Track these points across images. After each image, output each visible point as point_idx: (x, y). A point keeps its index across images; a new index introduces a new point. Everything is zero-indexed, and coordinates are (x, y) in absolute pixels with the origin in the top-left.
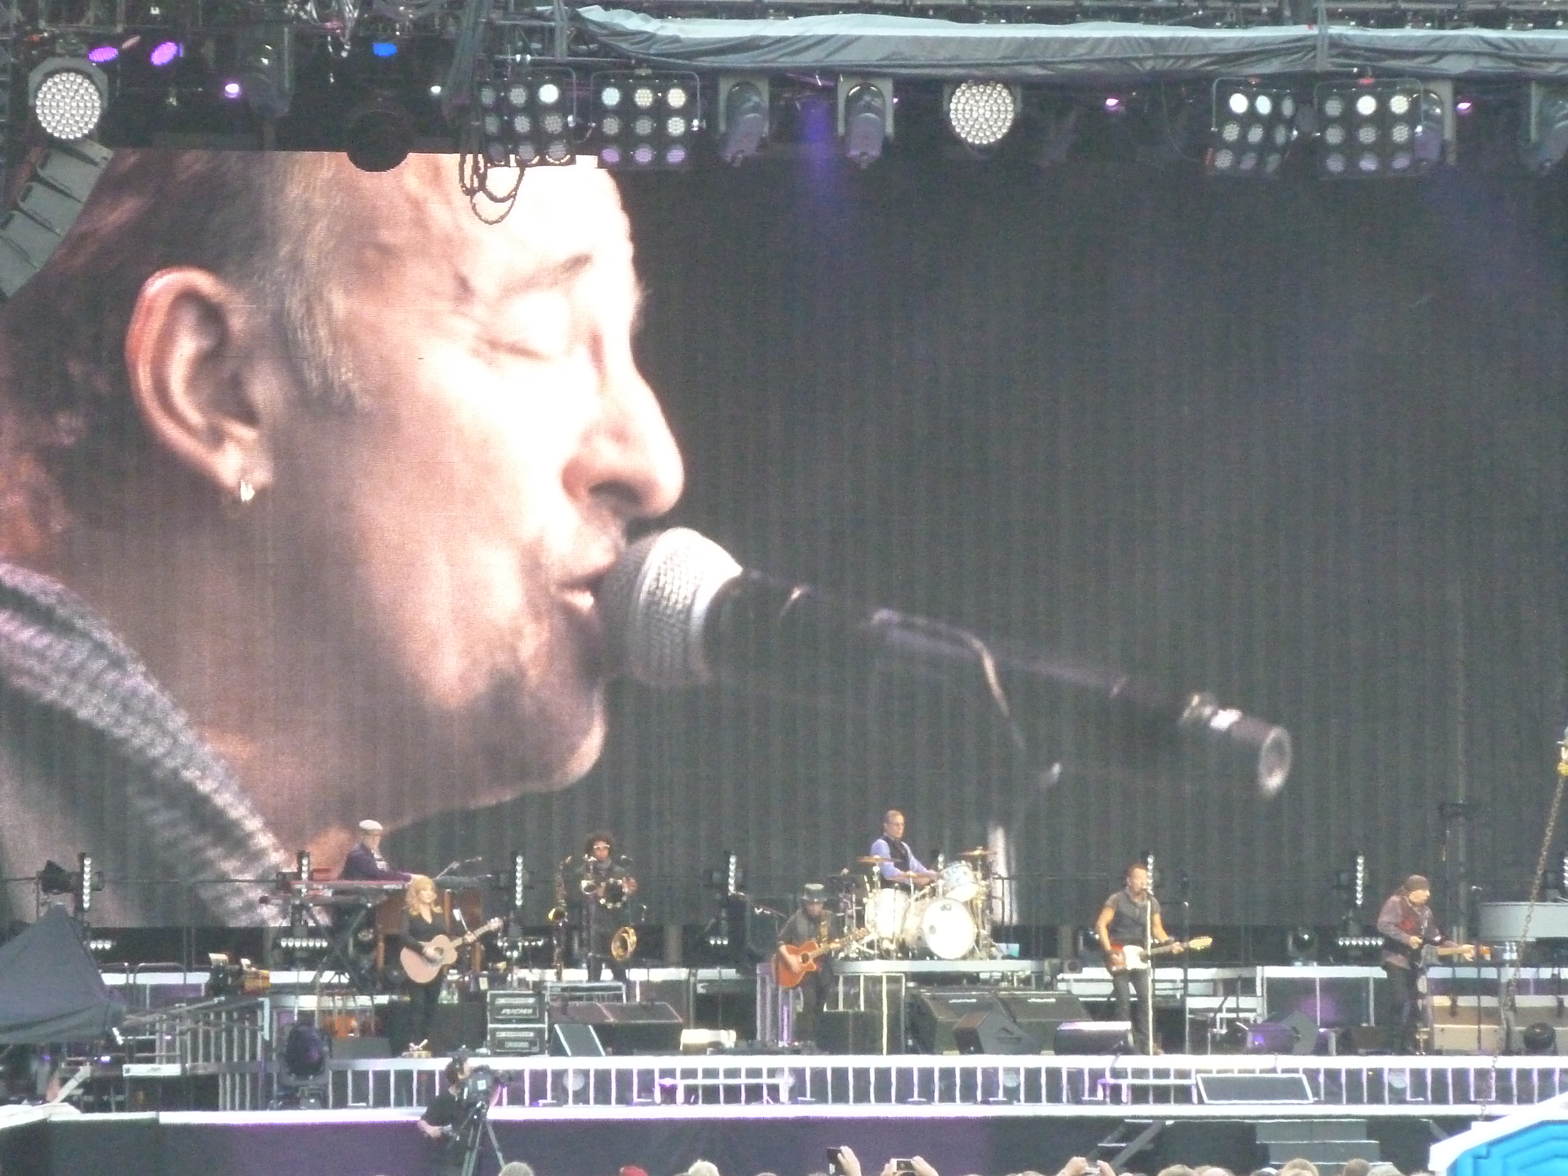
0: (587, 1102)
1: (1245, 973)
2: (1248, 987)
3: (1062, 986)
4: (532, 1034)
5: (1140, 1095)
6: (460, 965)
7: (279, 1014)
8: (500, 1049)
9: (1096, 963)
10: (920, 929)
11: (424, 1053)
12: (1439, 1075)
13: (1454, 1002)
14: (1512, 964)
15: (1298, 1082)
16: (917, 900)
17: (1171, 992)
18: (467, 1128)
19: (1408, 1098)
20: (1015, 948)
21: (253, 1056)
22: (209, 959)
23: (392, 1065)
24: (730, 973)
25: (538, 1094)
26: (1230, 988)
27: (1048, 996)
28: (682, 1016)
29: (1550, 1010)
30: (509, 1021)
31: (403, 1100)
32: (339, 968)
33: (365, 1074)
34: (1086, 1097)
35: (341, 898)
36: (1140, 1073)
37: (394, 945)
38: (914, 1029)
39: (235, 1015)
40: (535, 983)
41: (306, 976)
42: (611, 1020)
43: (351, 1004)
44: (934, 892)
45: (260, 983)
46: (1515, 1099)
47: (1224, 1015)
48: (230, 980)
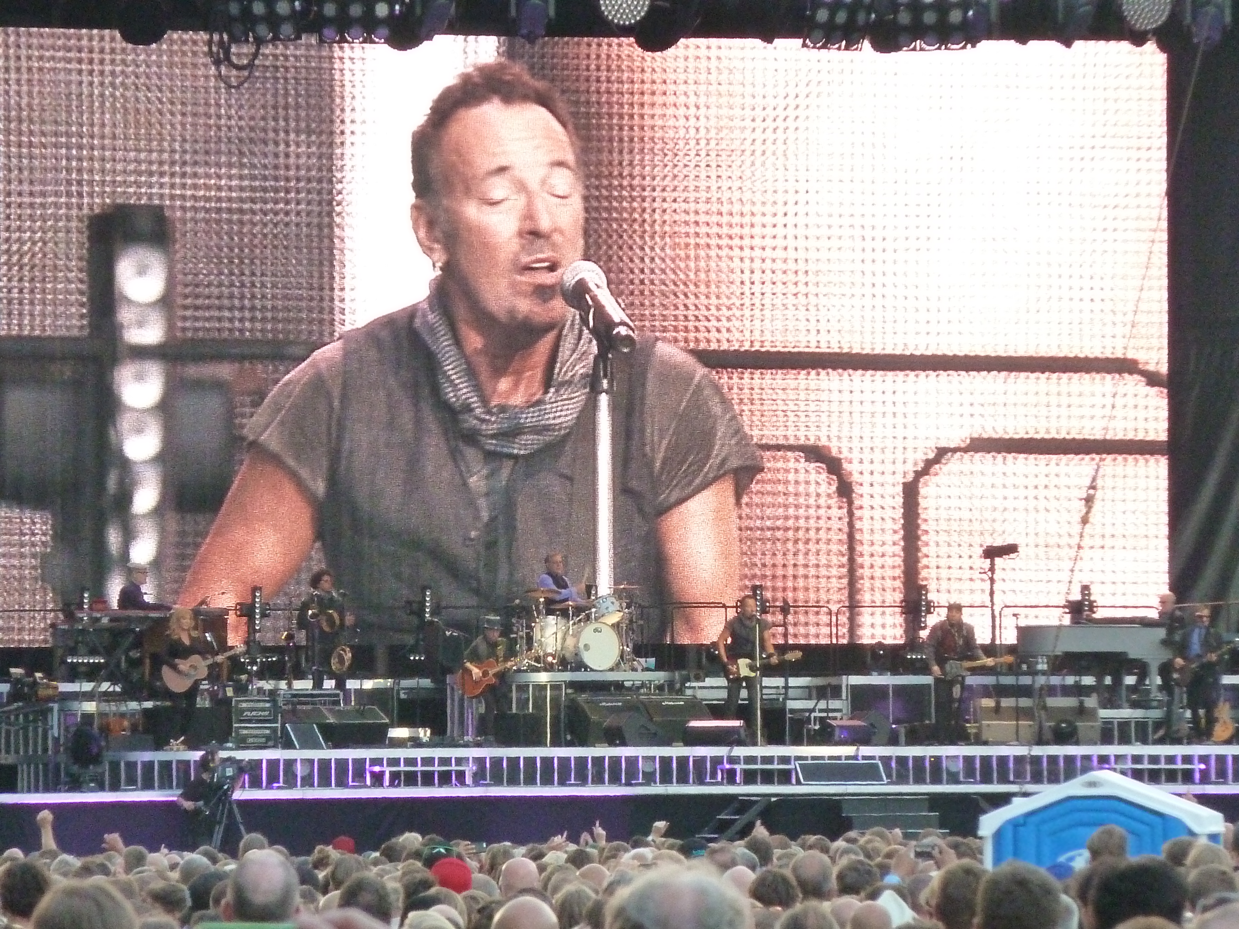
0: (312, 785)
1: (833, 680)
2: (836, 692)
3: (689, 692)
4: (268, 732)
5: (750, 777)
6: (210, 678)
7: (66, 715)
8: (242, 744)
9: (715, 674)
10: (576, 647)
11: (182, 747)
12: (986, 760)
13: (998, 703)
14: (1044, 673)
15: (876, 766)
16: (574, 624)
17: (774, 697)
18: (217, 805)
19: (962, 779)
20: (652, 661)
21: (45, 750)
22: (8, 672)
23: (157, 756)
24: (426, 682)
25: (273, 779)
26: (822, 693)
27: (680, 700)
28: (387, 716)
29: (1072, 709)
30: (249, 721)
31: (165, 784)
32: (112, 678)
33: (135, 764)
34: (708, 780)
35: (114, 624)
36: (750, 760)
37: (157, 662)
38: (572, 727)
39: (31, 718)
40: (270, 691)
41: (87, 687)
42: (331, 720)
43: (123, 708)
44: (588, 618)
45: (50, 692)
46: (1045, 779)
47: (817, 714)
48: (26, 689)
